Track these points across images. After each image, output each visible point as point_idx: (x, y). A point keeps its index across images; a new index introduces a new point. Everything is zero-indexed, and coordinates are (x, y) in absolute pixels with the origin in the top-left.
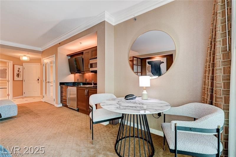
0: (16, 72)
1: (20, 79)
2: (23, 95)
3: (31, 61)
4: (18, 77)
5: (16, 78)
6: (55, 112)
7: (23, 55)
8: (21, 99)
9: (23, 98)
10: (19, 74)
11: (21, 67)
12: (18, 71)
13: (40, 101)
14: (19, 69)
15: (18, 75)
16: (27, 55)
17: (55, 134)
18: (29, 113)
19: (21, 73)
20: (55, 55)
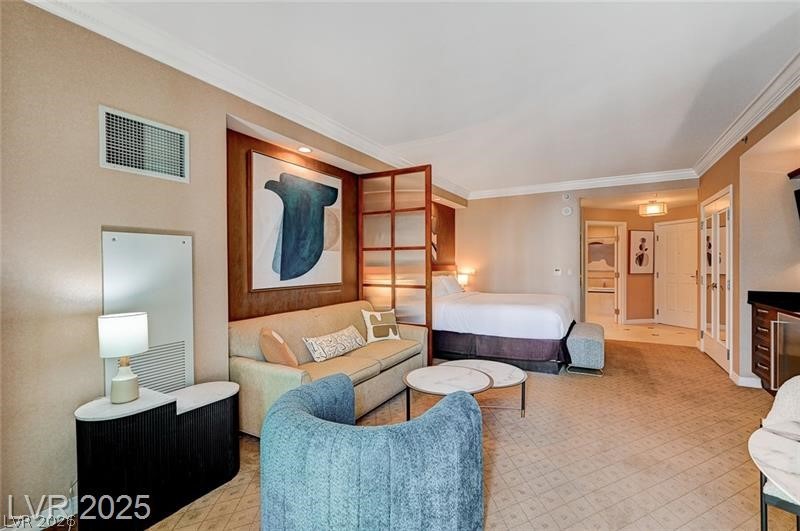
0: (635, 251)
1: (646, 269)
2: (653, 318)
3: (675, 213)
4: (640, 264)
5: (635, 268)
6: (715, 398)
7: (646, 201)
8: (645, 329)
9: (650, 326)
10: (642, 255)
11: (648, 235)
12: (641, 248)
13: (693, 348)
14: (643, 240)
15: (640, 259)
16: (659, 200)
17: (658, 462)
18: (636, 373)
19: (649, 254)
20: (734, 188)
